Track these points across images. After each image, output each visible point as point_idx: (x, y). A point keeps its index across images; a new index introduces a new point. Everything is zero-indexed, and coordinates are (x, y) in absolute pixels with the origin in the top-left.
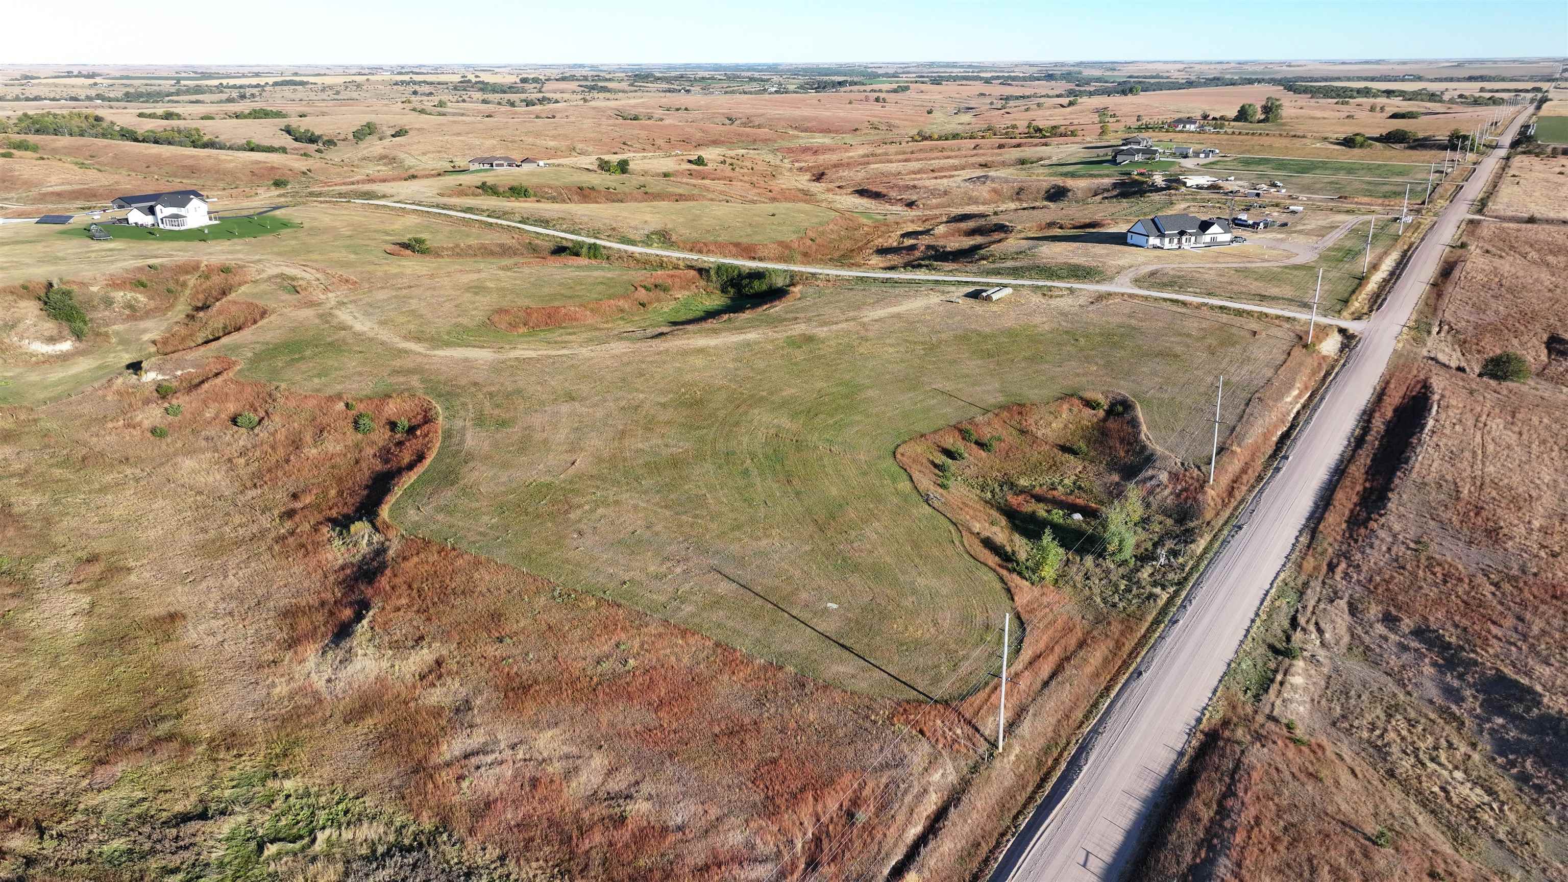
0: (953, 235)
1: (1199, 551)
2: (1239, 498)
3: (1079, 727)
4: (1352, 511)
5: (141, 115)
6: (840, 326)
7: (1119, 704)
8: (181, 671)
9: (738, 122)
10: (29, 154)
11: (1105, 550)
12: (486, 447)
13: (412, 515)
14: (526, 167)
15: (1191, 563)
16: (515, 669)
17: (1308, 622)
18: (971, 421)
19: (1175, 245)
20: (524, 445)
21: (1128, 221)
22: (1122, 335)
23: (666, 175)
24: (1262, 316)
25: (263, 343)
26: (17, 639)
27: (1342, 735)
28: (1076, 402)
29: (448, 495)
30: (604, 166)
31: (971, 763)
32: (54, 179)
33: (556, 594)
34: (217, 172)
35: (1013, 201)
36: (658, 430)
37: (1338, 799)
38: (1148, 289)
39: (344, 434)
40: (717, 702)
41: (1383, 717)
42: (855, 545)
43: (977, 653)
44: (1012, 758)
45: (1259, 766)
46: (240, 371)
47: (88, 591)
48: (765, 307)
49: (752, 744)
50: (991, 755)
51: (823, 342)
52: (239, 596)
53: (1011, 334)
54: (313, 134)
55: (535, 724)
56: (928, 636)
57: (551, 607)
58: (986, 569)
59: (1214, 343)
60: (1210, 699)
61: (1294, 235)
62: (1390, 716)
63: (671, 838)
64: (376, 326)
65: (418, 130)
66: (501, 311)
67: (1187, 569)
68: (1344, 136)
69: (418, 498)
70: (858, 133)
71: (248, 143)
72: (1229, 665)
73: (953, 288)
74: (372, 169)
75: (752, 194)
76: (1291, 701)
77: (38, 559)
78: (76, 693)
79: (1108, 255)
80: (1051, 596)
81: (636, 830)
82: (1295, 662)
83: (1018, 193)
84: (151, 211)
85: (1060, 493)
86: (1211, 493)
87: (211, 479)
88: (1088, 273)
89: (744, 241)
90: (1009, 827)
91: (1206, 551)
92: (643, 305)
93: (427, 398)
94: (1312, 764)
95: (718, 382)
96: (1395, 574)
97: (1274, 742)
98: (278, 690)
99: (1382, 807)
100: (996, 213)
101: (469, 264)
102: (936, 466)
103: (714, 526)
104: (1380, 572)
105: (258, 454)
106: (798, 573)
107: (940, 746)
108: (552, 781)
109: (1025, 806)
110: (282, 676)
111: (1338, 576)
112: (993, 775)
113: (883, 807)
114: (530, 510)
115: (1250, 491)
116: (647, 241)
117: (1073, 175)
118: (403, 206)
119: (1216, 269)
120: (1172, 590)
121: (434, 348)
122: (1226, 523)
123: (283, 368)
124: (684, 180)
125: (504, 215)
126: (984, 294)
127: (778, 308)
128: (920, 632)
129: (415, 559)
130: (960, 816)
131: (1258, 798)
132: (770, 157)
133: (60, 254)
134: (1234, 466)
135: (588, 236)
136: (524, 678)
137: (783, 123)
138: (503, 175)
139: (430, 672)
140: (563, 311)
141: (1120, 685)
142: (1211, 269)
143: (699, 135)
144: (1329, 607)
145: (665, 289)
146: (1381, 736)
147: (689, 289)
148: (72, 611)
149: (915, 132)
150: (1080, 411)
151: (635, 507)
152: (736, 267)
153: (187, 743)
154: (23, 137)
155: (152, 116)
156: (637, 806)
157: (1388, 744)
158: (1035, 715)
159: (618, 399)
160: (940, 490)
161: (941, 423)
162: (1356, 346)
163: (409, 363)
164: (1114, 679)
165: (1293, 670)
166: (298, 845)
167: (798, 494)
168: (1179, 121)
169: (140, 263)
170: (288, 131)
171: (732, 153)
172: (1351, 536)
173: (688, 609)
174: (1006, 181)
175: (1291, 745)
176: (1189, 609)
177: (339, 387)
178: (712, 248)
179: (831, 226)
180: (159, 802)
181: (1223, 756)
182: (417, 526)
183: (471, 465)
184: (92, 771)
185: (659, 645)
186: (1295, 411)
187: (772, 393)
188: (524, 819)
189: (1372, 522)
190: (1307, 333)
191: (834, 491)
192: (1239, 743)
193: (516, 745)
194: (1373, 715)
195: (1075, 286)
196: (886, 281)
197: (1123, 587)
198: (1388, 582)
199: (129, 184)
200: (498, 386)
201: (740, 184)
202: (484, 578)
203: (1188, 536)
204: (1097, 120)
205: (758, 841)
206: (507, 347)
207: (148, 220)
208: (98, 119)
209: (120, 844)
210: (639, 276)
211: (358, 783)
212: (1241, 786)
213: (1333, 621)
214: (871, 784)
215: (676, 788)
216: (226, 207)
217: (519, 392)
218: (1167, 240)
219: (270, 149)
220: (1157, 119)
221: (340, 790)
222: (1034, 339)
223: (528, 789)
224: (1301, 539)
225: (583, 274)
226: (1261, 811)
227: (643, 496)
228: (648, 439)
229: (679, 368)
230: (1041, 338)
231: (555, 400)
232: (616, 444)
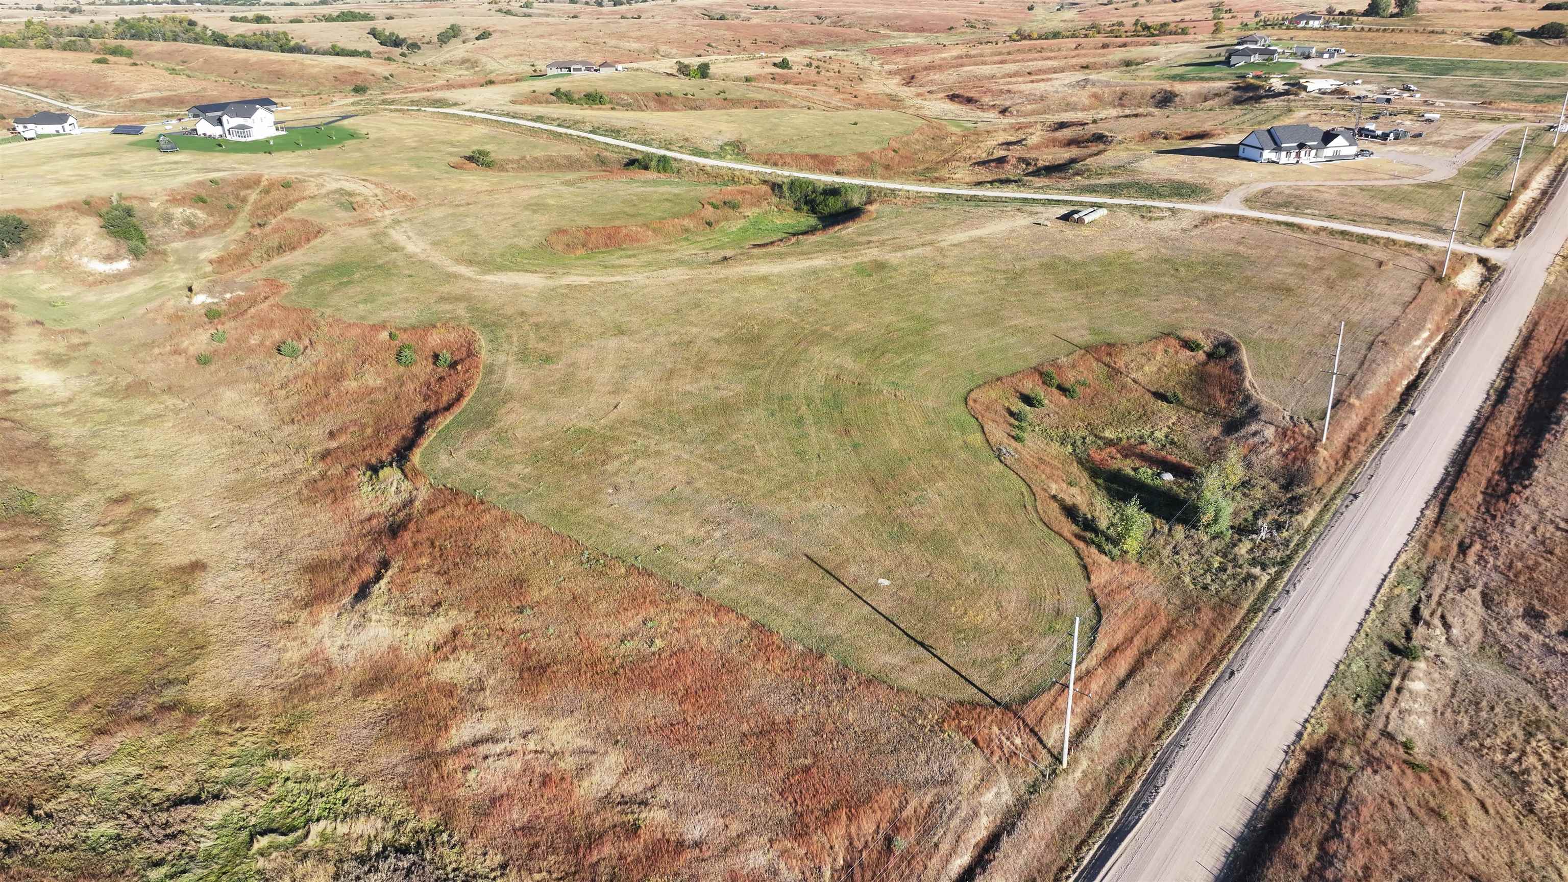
0: (1047, 147)
1: (1307, 524)
2: (1355, 460)
3: (1158, 737)
4: (1489, 481)
5: (233, 19)
6: (915, 251)
7: (1206, 711)
8: (193, 629)
9: (828, 21)
10: (123, 59)
11: (1199, 521)
12: (526, 386)
13: (444, 461)
14: (604, 71)
15: (1296, 538)
16: (533, 645)
17: (1432, 614)
18: (1054, 363)
19: (1293, 159)
20: (565, 386)
21: (1241, 131)
22: (1228, 265)
23: (747, 80)
24: (1390, 243)
25: (312, 265)
26: (35, 587)
27: (1470, 757)
28: (1173, 342)
29: (482, 438)
30: (684, 70)
31: (1029, 781)
32: (144, 86)
33: (584, 559)
34: (301, 77)
35: (1115, 107)
36: (710, 370)
37: (1466, 844)
38: (1260, 209)
39: (386, 366)
40: (748, 693)
41: (1521, 735)
42: (914, 509)
43: (1043, 644)
44: (1078, 774)
45: (1370, 798)
46: (287, 295)
47: (114, 534)
48: (837, 228)
49: (783, 747)
50: (1054, 771)
51: (895, 270)
52: (260, 545)
53: (1104, 262)
54: (397, 37)
55: (549, 711)
56: (989, 622)
57: (578, 574)
58: (1061, 540)
59: (1334, 275)
60: (1314, 708)
61: (1430, 147)
62: (1529, 735)
63: (688, 855)
64: (428, 247)
65: (502, 32)
66: (561, 231)
67: (1292, 545)
68: (1489, 31)
69: (452, 442)
70: (953, 31)
71: (334, 47)
72: (1337, 666)
73: (1041, 209)
74: (453, 74)
75: (836, 100)
76: (1409, 712)
77: (69, 497)
78: (86, 651)
79: (1216, 170)
80: (1133, 574)
81: (649, 841)
82: (1415, 664)
83: (1120, 99)
84: (220, 122)
85: (1149, 447)
86: (1323, 453)
87: (249, 412)
88: (1193, 192)
89: (823, 152)
90: (1070, 860)
91: (1315, 523)
92: (709, 224)
93: (472, 328)
94: (1434, 796)
95: (779, 315)
96: (1541, 560)
97: (1389, 767)
98: (289, 654)
99: (1519, 855)
100: (1095, 122)
101: (532, 177)
102: (1012, 414)
103: (760, 483)
104: (1522, 557)
105: (299, 385)
106: (848, 542)
107: (995, 758)
108: (563, 779)
109: (1090, 834)
110: (295, 639)
111: (1471, 559)
112: (1055, 795)
113: (927, 831)
114: (566, 459)
115: (1369, 452)
116: (720, 153)
117: (1182, 78)
118: (473, 114)
119: (1338, 186)
120: (1272, 570)
121: (485, 273)
122: (1339, 490)
123: (330, 292)
124: (766, 85)
125: (575, 124)
126: (1076, 216)
127: (850, 230)
128: (980, 618)
129: (442, 513)
130: (1014, 846)
131: (1367, 841)
132: (859, 59)
133: (125, 167)
134: (1352, 422)
135: (660, 147)
136: (542, 655)
137: (874, 22)
138: (581, 80)
139: (445, 643)
140: (624, 231)
141: (1208, 687)
142: (1333, 187)
143: (786, 35)
144: (1458, 597)
145: (734, 206)
146: (1518, 760)
147: (759, 206)
148: (95, 557)
149: (1014, 30)
150: (1177, 353)
151: (677, 459)
152: (810, 182)
153: (191, 712)
154: (119, 42)
155: (244, 20)
156: (652, 814)
157: (1526, 771)
158: (1107, 722)
159: (669, 334)
160: (1014, 444)
161: (1020, 365)
162: (1499, 279)
163: (455, 289)
164: (1201, 680)
165: (1414, 672)
166: (291, 838)
167: (855, 446)
168: (1302, 17)
169: (202, 177)
170: (373, 33)
171: (820, 55)
172: (1488, 511)
173: (725, 580)
174: (1108, 84)
175: (1409, 772)
176: (1293, 594)
177: (385, 315)
178: (788, 160)
179: (916, 136)
180: (154, 780)
181: (1326, 784)
182: (447, 473)
183: (509, 405)
184: (90, 742)
185: (690, 623)
186: (1424, 356)
187: (835, 328)
188: (530, 821)
189: (1513, 495)
190: (1442, 263)
191: (896, 443)
192: (1346, 767)
193: (528, 733)
194: (1509, 733)
195: (1179, 206)
196: (973, 198)
197: (1216, 565)
198: (1531, 569)
199: (214, 91)
200: (545, 316)
201: (824, 88)
202: (510, 536)
203: (1295, 505)
204: (1211, 16)
205: (782, 865)
206: (560, 271)
207: (216, 131)
208: (192, 23)
209: (107, 828)
210: (709, 191)
211: (360, 768)
212: (1346, 825)
213: (1463, 615)
214: (913, 803)
215: (696, 797)
216: (296, 117)
217: (566, 324)
218: (1284, 154)
219: (354, 54)
220: (1276, 15)
221: (340, 775)
222: (1127, 268)
223: (537, 786)
224: (1427, 512)
225: (648, 189)
226: (1370, 859)
227: (687, 446)
228: (697, 380)
229: (738, 299)
230: (1137, 267)
231: (604, 333)
232: (663, 385)
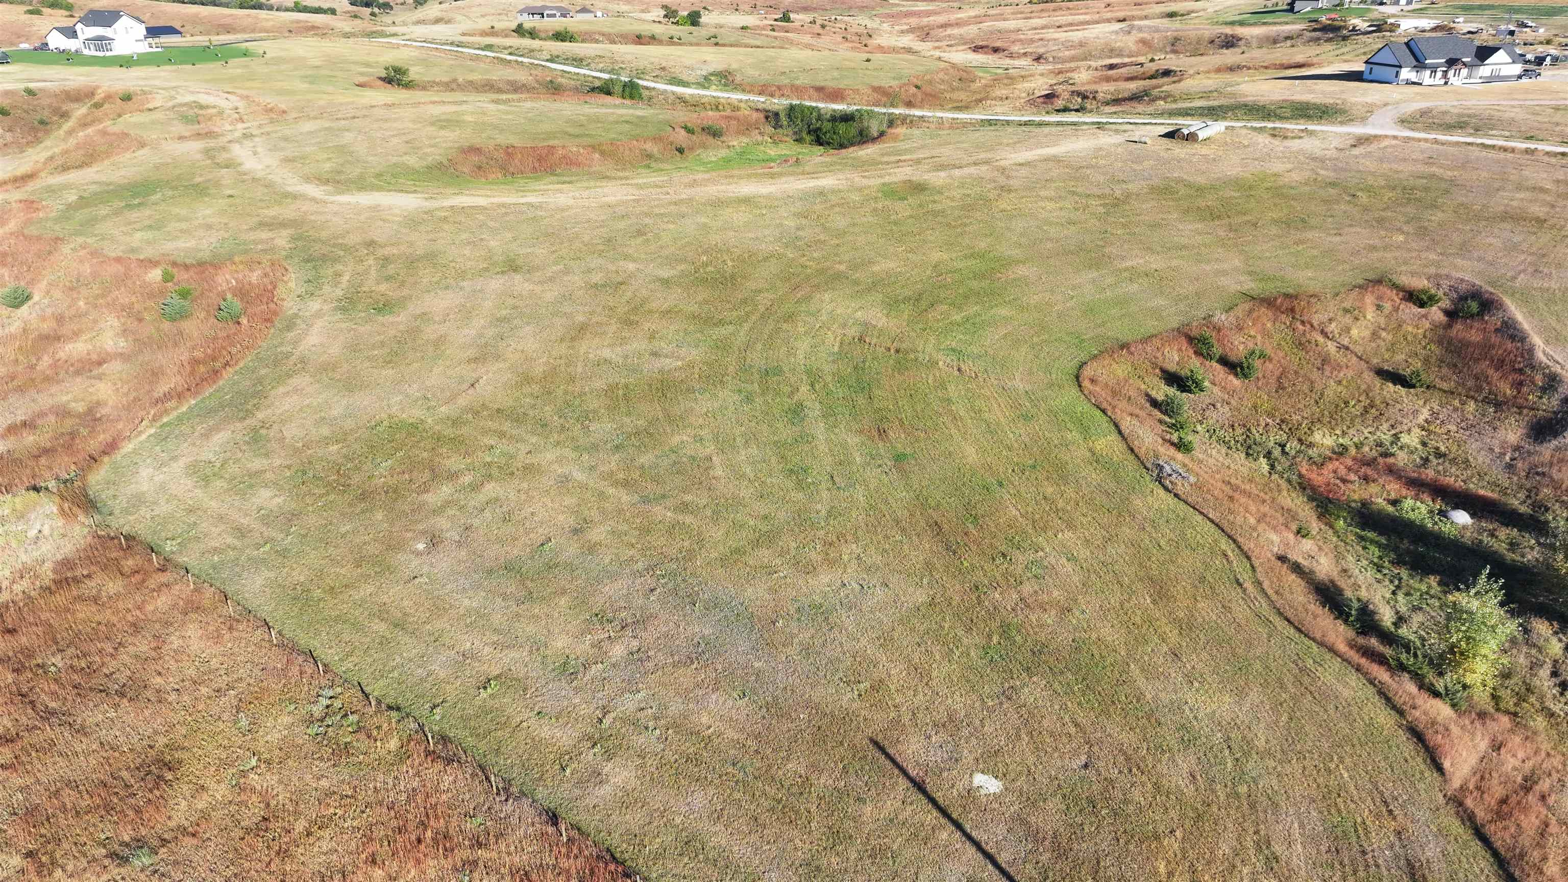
6: (966, 171)
12: (335, 349)
18: (1207, 322)
19: (1438, 79)
22: (1427, 189)
23: (743, 28)
25: (101, 184)
28: (1388, 292)
29: (223, 438)
30: (672, 18)
35: (1169, 51)
36: (647, 326)
38: (1428, 131)
42: (1027, 590)
48: (851, 149)
51: (940, 193)
53: (1242, 186)
64: (275, 164)
66: (473, 150)
75: (844, 48)
79: (1344, 91)
83: (1174, 44)
84: (74, 33)
85: (1402, 461)
88: (1324, 113)
89: (829, 85)
92: (680, 151)
93: (286, 264)
95: (766, 248)
100: (1152, 62)
101: (456, 97)
102: (1154, 403)
114: (356, 479)
117: (1241, 24)
118: (410, 43)
119: (1521, 106)
121: (339, 193)
123: (105, 217)
124: (763, 33)
125: (531, 54)
126: (1185, 132)
127: (869, 150)
132: (867, 22)
135: (627, 75)
140: (561, 152)
142: (1513, 106)
145: (715, 133)
147: (749, 136)
150: (1397, 309)
151: (563, 482)
152: (814, 110)
159: (589, 271)
160: (1180, 457)
173: (620, 777)
174: (1157, 30)
177: (168, 247)
178: (787, 90)
179: (940, 76)
182: (136, 503)
183: (294, 381)
195: (1312, 127)
200: (403, 247)
201: (828, 39)
210: (682, 115)
217: (431, 257)
218: (1427, 72)
222: (1279, 193)
225: (606, 113)
227: (586, 457)
228: (624, 341)
229: (705, 225)
230: (1293, 192)
231: (486, 270)
232: (563, 349)
